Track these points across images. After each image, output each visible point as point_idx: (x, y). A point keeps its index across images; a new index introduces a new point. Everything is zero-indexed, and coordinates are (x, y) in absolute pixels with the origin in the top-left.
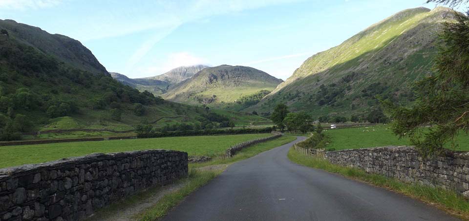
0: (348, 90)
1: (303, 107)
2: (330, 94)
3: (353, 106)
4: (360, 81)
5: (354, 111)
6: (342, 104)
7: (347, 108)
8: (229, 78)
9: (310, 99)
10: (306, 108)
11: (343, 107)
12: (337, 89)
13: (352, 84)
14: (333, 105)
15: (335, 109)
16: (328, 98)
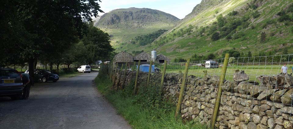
0: (255, 17)
1: (190, 43)
2: (228, 25)
3: (264, 36)
4: (273, 4)
5: (266, 44)
6: (243, 35)
7: (252, 41)
8: (133, 19)
9: (201, 33)
10: (194, 44)
11: (245, 39)
12: (238, 18)
13: (261, 10)
14: (229, 38)
15: (231, 42)
16: (225, 29)
